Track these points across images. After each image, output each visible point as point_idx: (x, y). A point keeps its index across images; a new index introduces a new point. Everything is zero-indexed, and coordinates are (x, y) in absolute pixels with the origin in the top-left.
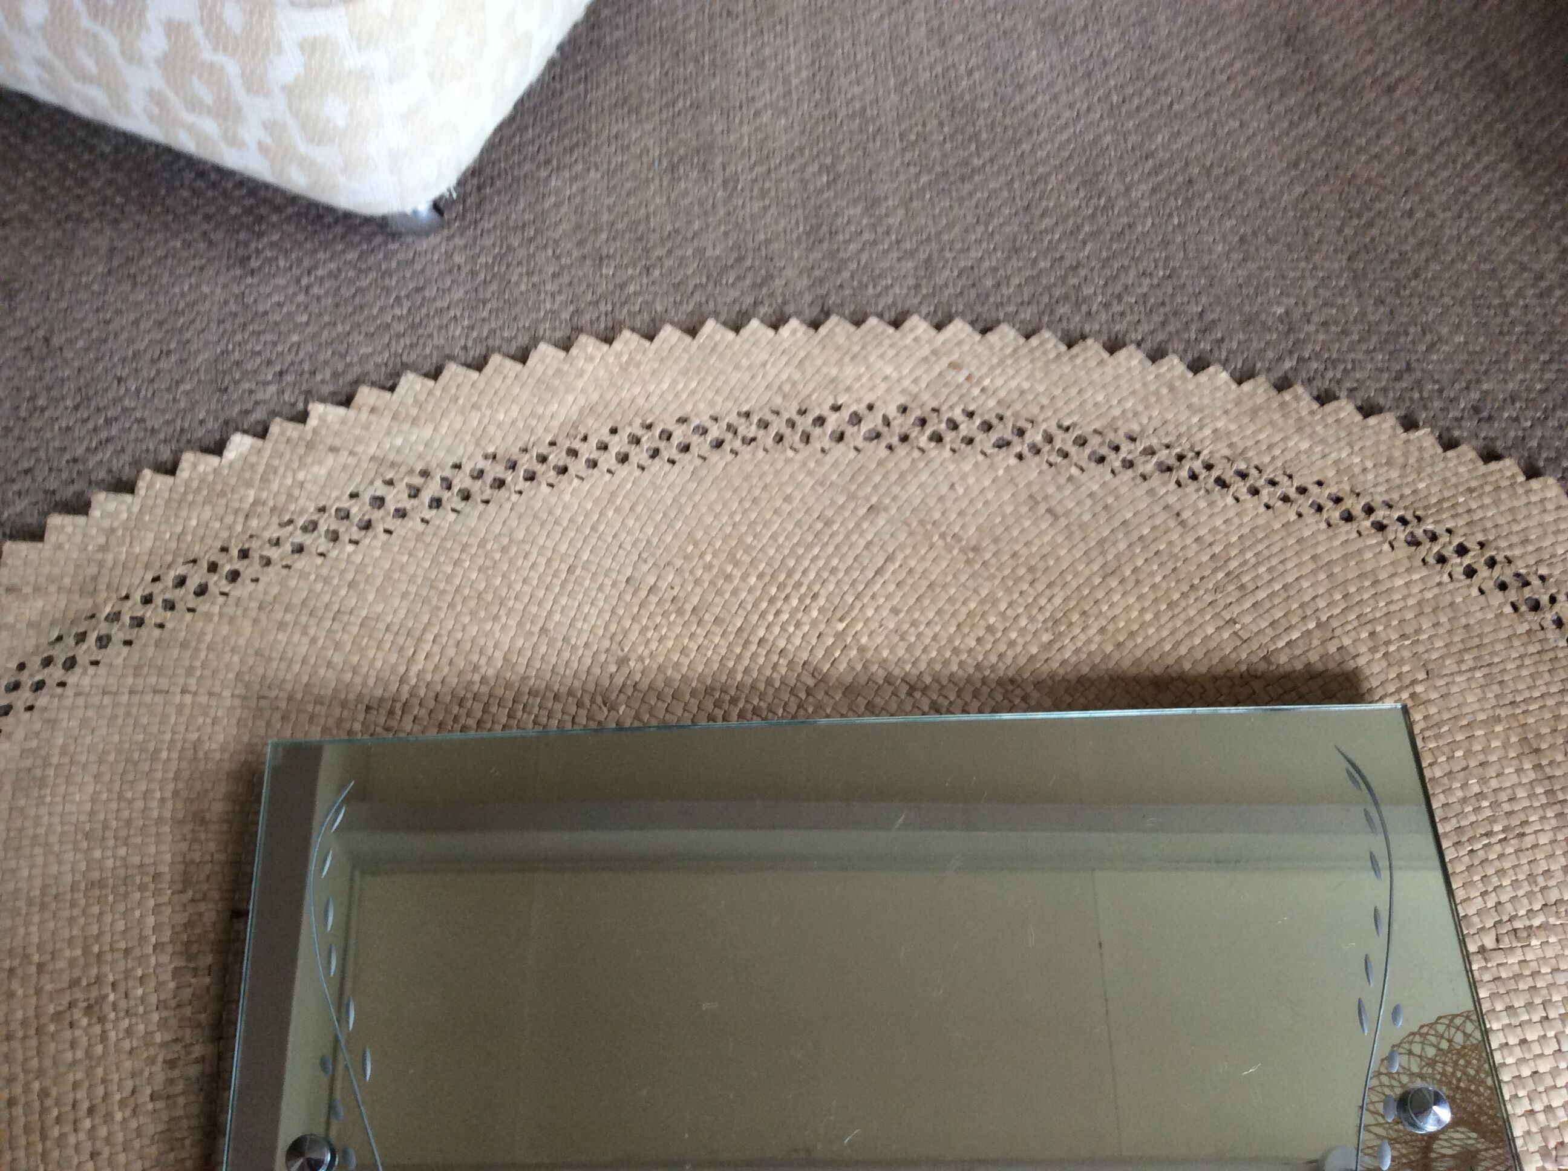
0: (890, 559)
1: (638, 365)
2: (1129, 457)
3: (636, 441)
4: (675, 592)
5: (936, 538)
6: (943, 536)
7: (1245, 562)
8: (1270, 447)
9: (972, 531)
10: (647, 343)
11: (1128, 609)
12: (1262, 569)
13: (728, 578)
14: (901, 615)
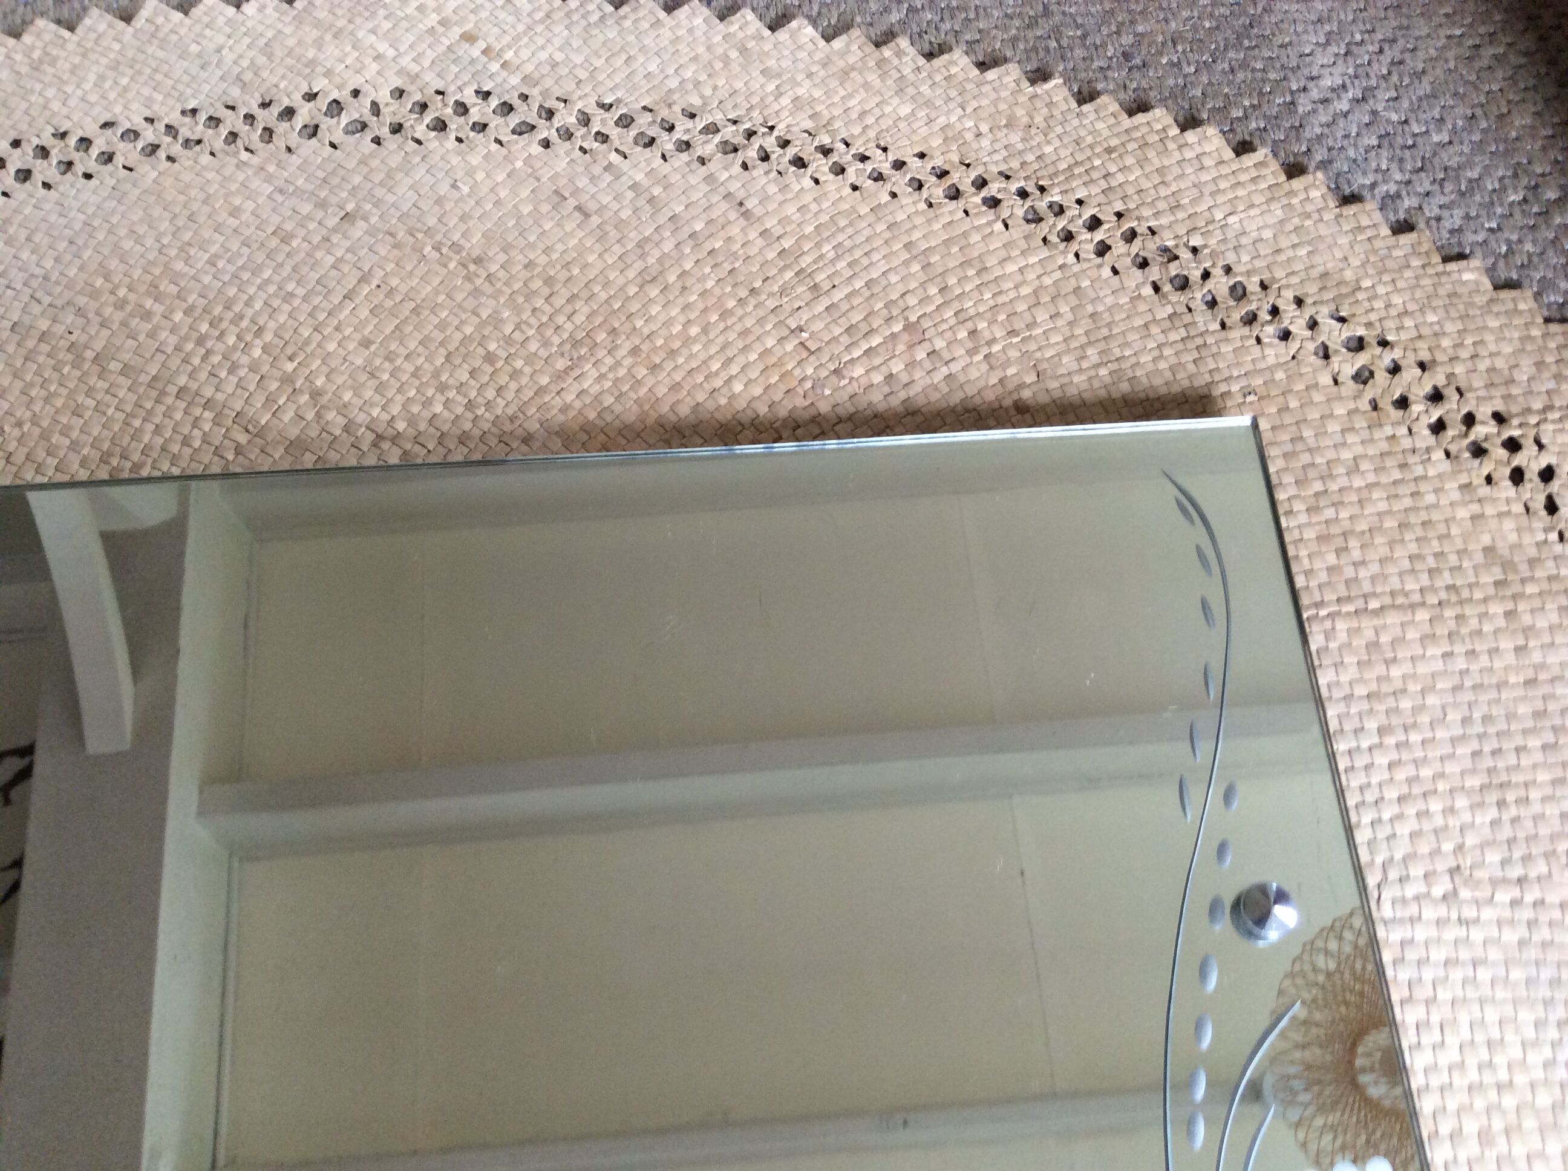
0: (364, 279)
1: (53, 62)
2: (685, 138)
3: (43, 152)
4: (73, 338)
5: (428, 249)
6: (437, 248)
7: (821, 257)
8: (863, 114)
9: (476, 239)
10: (66, 34)
11: (669, 323)
12: (841, 265)
13: (147, 315)
14: (373, 348)
